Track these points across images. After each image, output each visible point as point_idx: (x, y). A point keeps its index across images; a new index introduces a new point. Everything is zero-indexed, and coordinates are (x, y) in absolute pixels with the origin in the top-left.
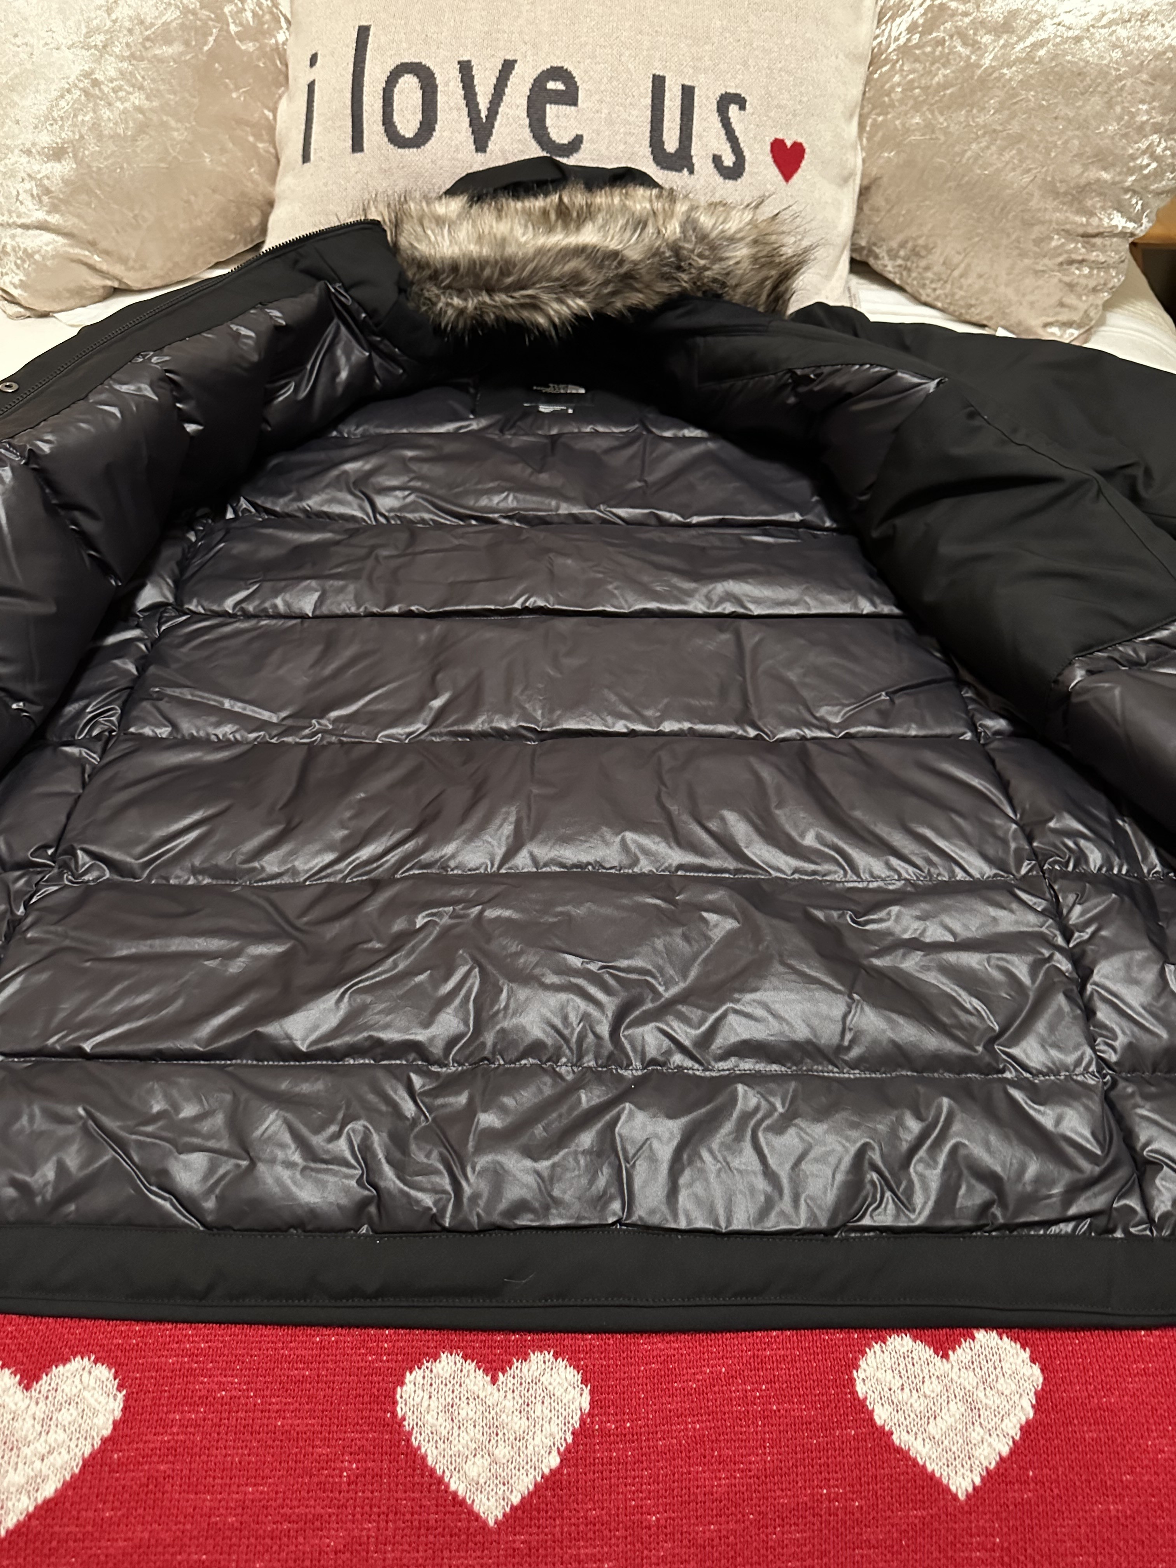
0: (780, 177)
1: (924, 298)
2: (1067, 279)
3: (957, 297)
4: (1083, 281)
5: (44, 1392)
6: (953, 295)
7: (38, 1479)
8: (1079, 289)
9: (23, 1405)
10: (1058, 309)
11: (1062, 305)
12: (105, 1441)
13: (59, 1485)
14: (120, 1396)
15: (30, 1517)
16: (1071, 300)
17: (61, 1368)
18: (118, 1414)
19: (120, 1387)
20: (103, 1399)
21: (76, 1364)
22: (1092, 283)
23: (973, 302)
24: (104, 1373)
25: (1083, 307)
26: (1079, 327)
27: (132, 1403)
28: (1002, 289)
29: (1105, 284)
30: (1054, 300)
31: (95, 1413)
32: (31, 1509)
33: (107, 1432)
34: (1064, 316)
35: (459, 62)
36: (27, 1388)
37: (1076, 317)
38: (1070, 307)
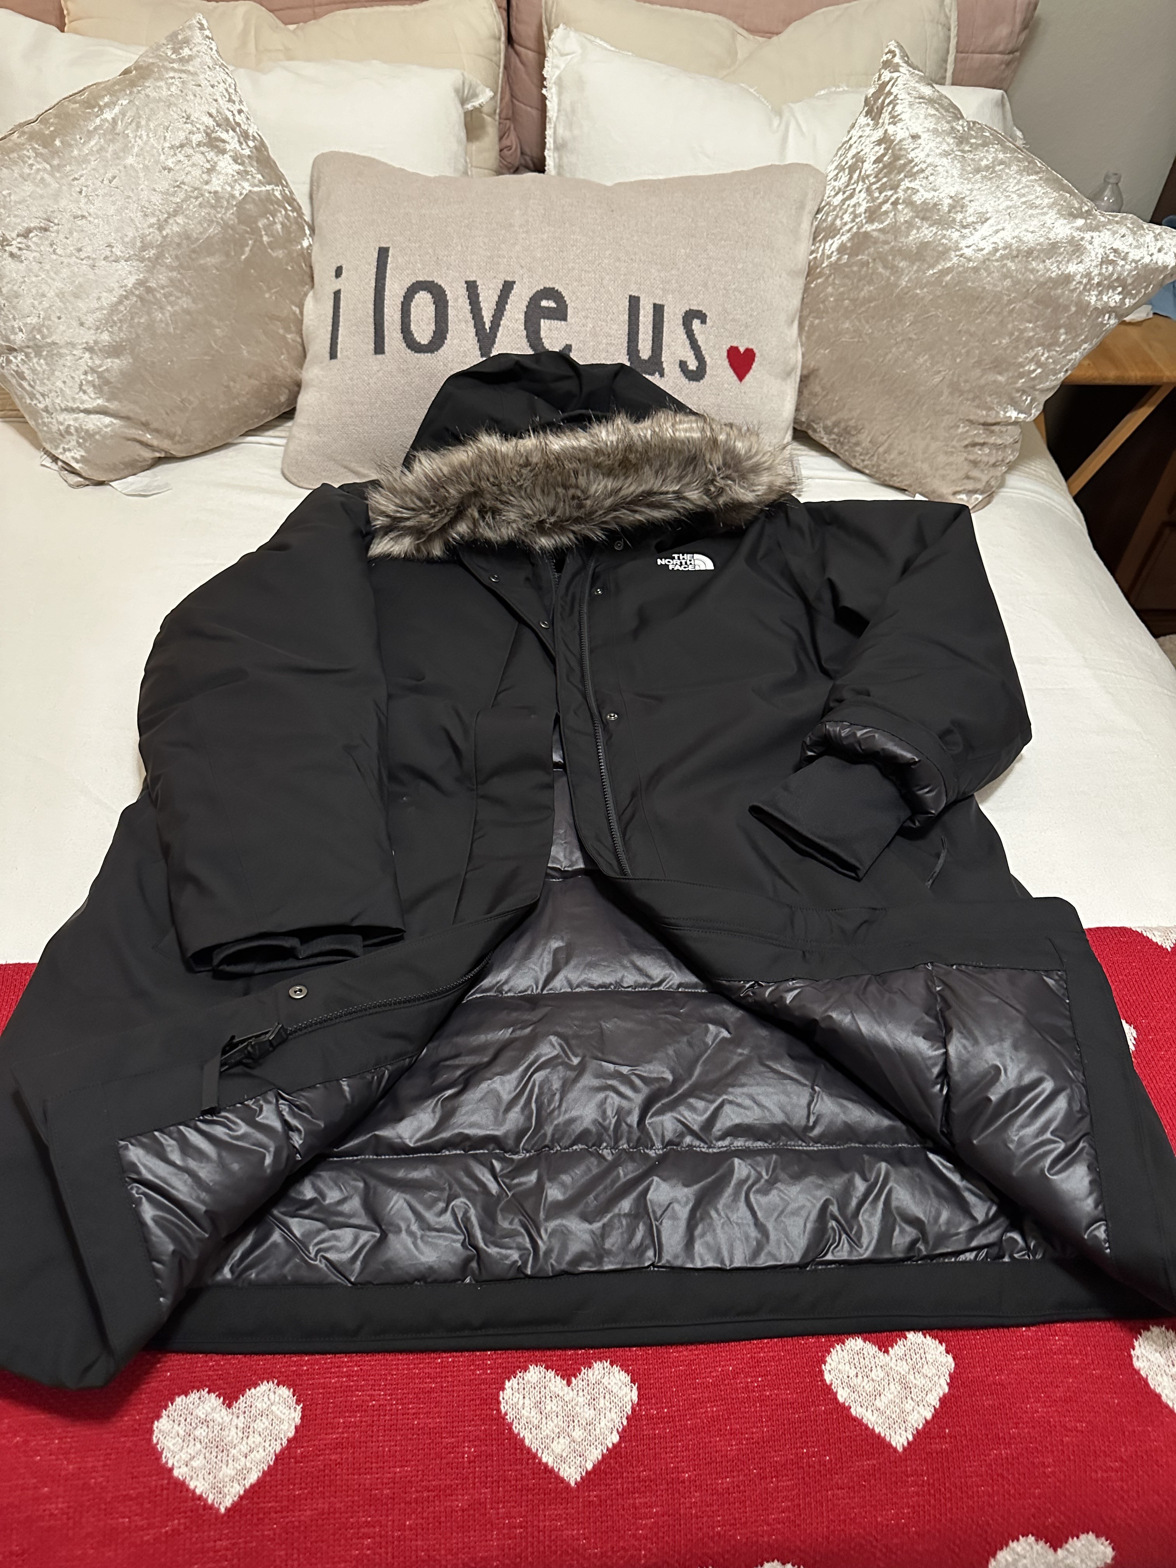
0: (735, 378)
1: (854, 465)
2: (971, 457)
3: (882, 468)
4: (985, 459)
5: (242, 1409)
6: (879, 466)
7: (242, 1473)
8: (982, 465)
9: (227, 1419)
10: (965, 481)
11: (968, 477)
12: (289, 1441)
13: (260, 1474)
14: (299, 1408)
15: (241, 1498)
16: (975, 473)
17: (253, 1390)
18: (298, 1421)
19: (298, 1402)
20: (287, 1411)
21: (264, 1387)
22: (992, 461)
23: (895, 472)
24: (285, 1392)
25: (985, 478)
26: (982, 493)
27: (307, 1412)
28: (919, 464)
29: (1003, 461)
30: (961, 474)
31: (282, 1421)
32: (242, 1492)
33: (291, 1434)
34: (970, 486)
35: (466, 282)
36: (229, 1406)
37: (980, 486)
38: (974, 479)
